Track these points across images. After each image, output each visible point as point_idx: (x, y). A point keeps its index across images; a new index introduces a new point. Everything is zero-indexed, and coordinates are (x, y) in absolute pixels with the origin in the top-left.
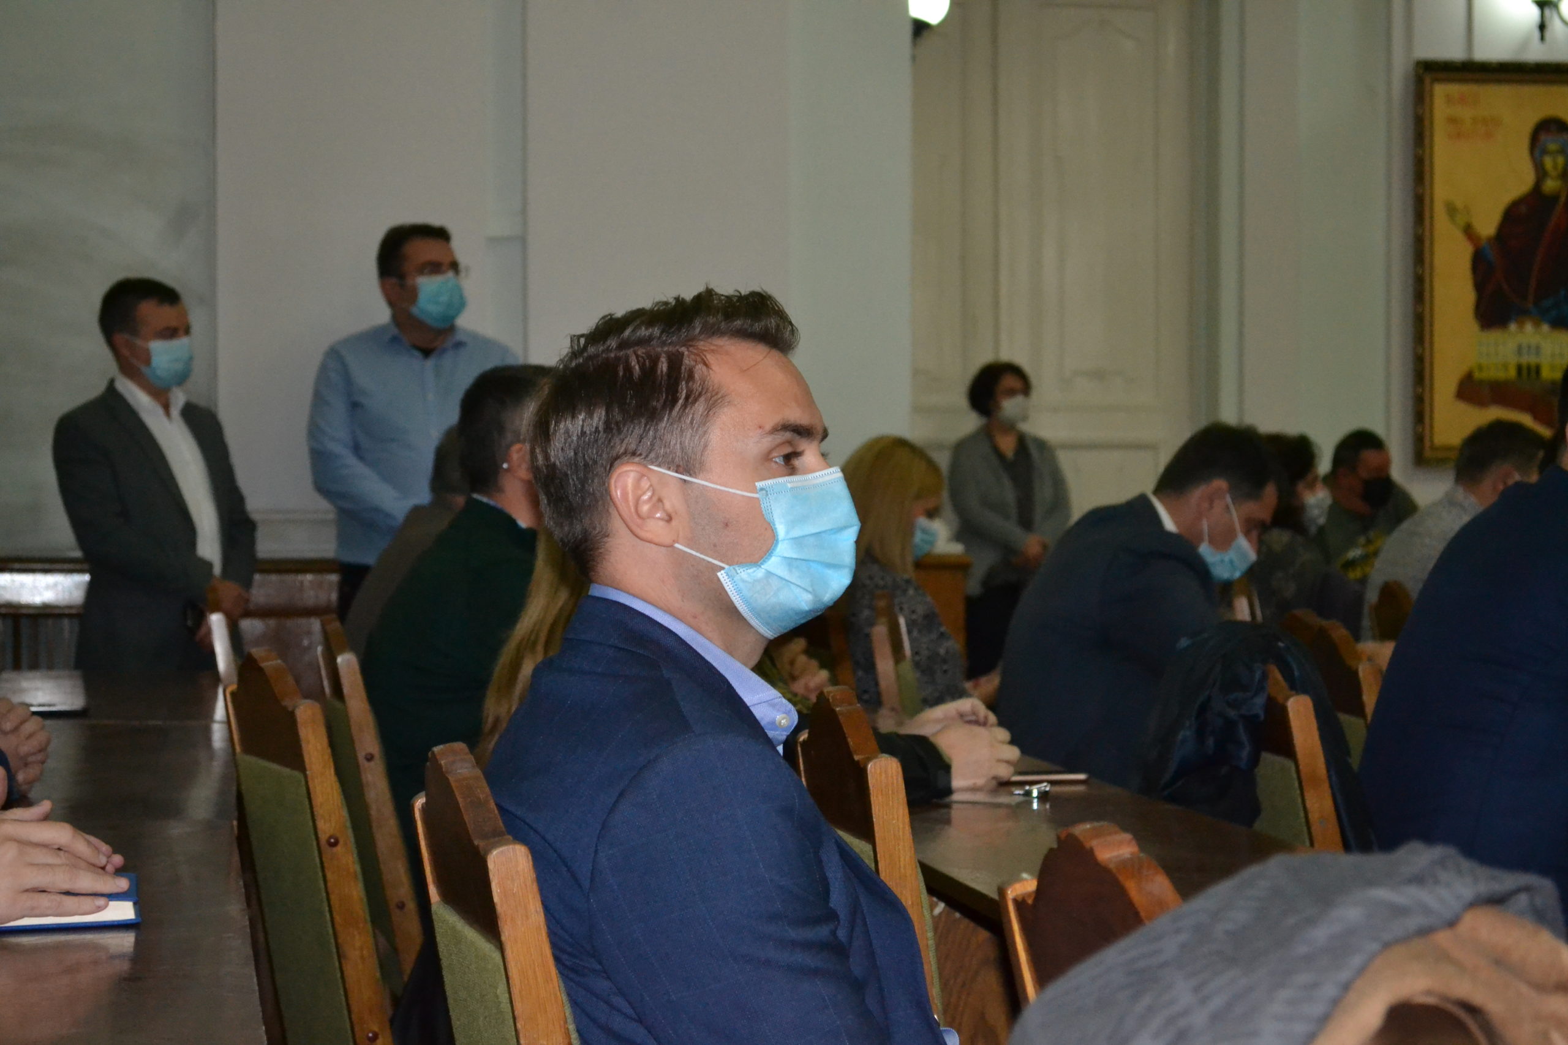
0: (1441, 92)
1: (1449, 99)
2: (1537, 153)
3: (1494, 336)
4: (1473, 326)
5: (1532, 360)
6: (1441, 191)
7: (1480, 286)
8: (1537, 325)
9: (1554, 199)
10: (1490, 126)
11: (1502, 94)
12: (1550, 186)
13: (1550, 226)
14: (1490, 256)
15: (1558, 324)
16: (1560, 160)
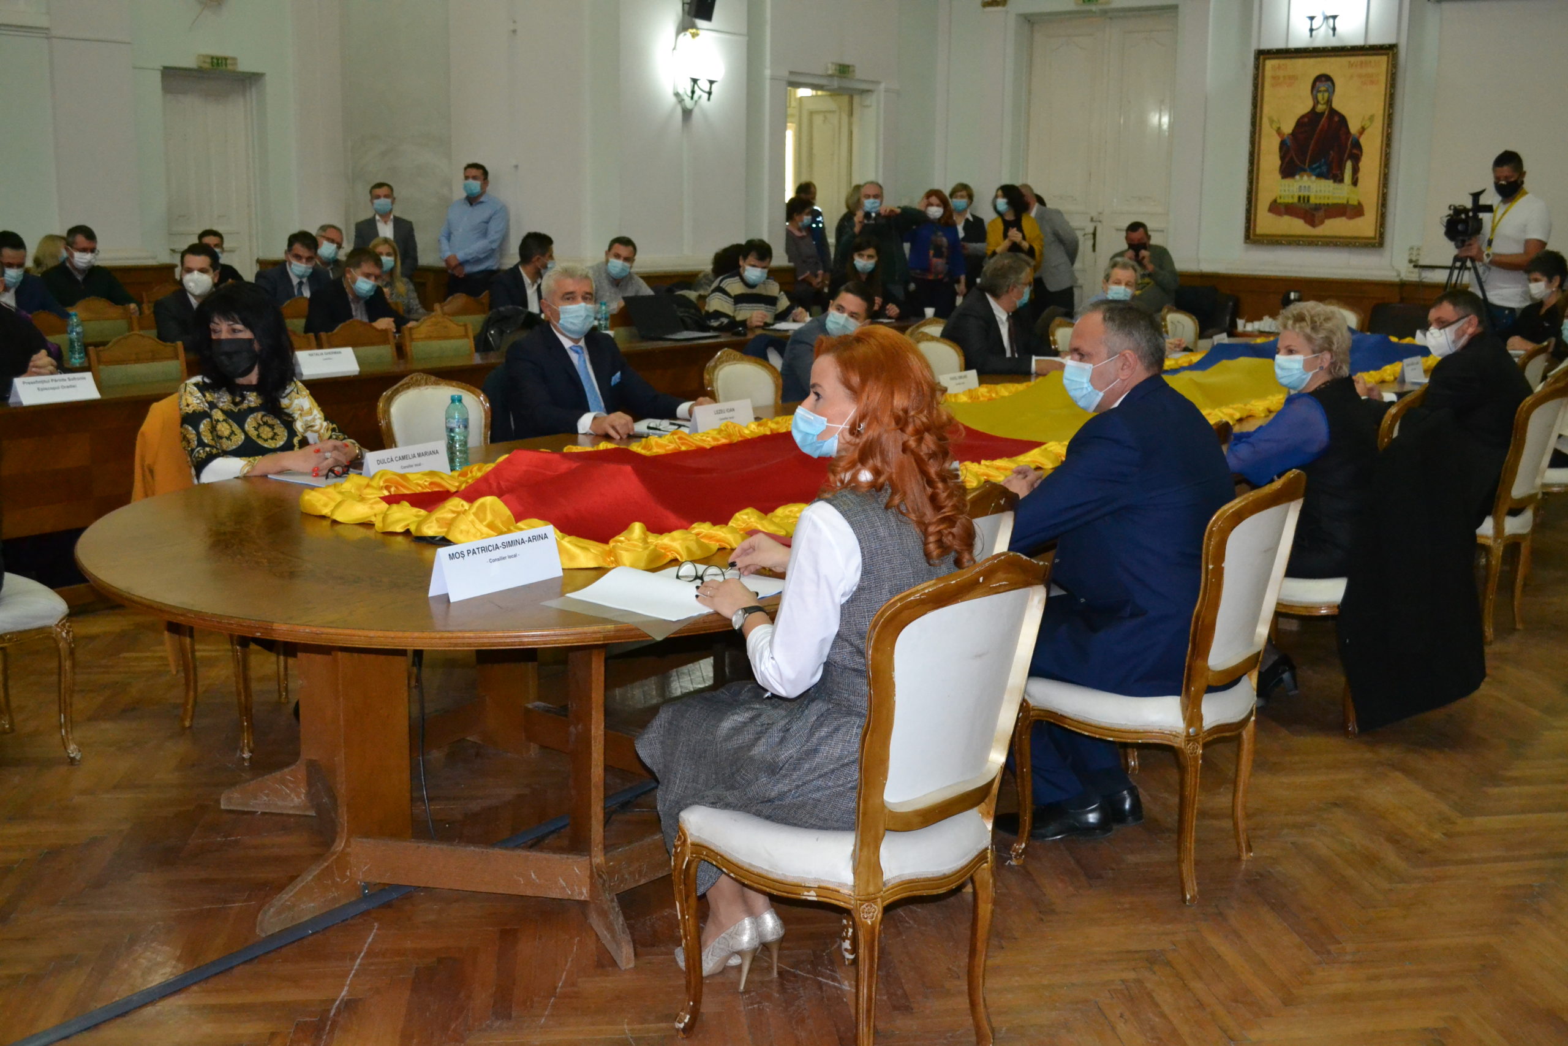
0: (1270, 64)
1: (1273, 68)
2: (1315, 92)
3: (1288, 182)
4: (1279, 177)
5: (1306, 194)
6: (1267, 110)
7: (1282, 158)
8: (1309, 176)
9: (1323, 114)
10: (1292, 79)
11: (1300, 63)
12: (1320, 108)
13: (1320, 127)
14: (1289, 143)
15: (1320, 176)
16: (1326, 95)
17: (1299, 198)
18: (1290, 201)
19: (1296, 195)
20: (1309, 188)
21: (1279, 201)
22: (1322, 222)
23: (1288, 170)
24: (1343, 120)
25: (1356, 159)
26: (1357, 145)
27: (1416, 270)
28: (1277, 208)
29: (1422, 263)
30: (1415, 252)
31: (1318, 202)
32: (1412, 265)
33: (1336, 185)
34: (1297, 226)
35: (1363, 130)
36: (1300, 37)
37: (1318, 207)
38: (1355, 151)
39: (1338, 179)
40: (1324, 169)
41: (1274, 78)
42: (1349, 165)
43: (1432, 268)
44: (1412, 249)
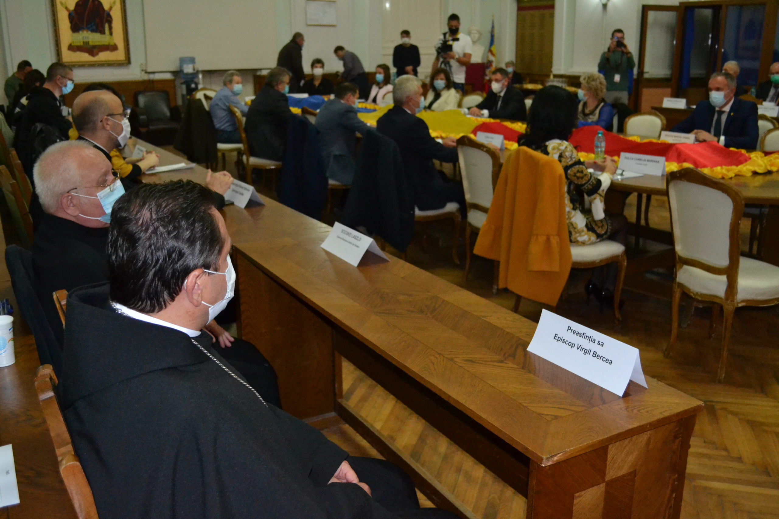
4: (70, 32)
7: (71, 22)
8: (87, 31)
9: (88, 1)
13: (89, 6)
14: (74, 14)
15: (93, 31)
17: (84, 42)
18: (79, 44)
19: (82, 41)
20: (88, 38)
21: (73, 44)
22: (97, 54)
23: (75, 28)
24: (100, 4)
25: (110, 22)
26: (109, 16)
27: (146, 75)
28: (71, 48)
29: (149, 70)
30: (144, 66)
31: (94, 44)
32: (143, 73)
33: (103, 36)
34: (85, 57)
37: (94, 47)
39: (102, 32)
40: (94, 27)
42: (107, 26)
43: (154, 73)
44: (142, 64)
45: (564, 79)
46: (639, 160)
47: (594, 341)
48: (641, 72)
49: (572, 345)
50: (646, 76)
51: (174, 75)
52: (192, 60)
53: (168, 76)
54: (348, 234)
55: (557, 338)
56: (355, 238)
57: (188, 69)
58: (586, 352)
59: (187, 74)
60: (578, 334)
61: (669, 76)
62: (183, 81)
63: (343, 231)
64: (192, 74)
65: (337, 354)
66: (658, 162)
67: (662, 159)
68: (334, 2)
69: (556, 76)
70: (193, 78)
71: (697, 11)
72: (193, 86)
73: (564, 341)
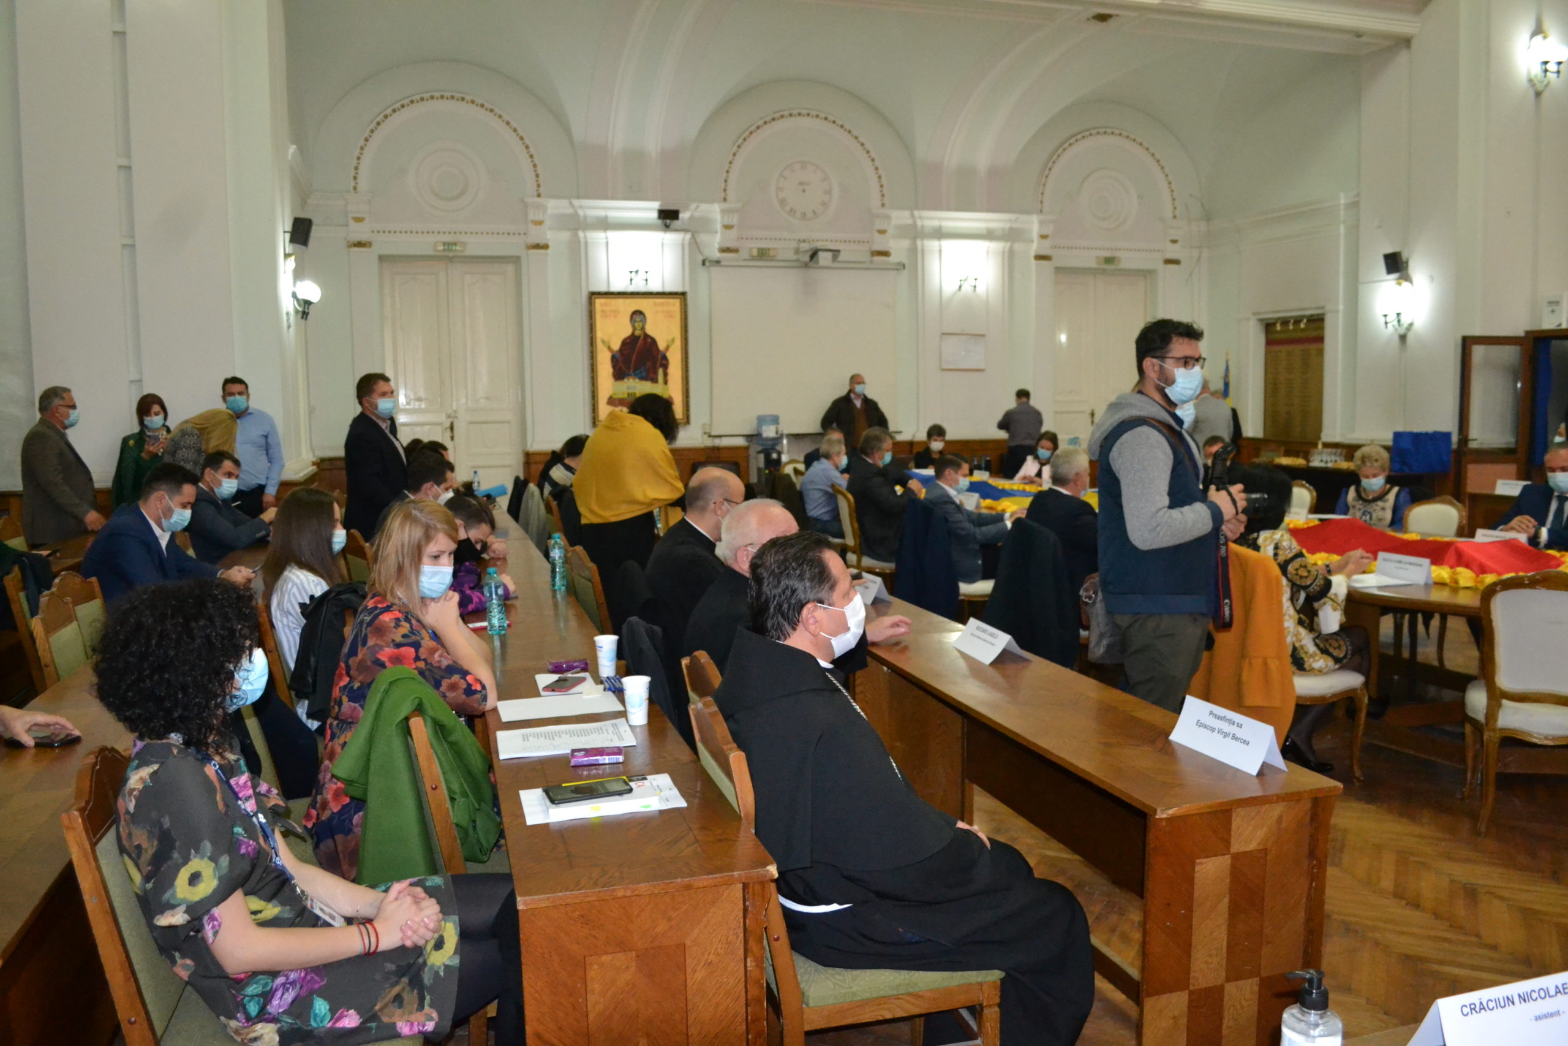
0: (599, 302)
1: (601, 305)
2: (633, 322)
3: (619, 383)
4: (612, 380)
5: (633, 391)
6: (599, 334)
7: (614, 367)
8: (634, 379)
9: (638, 337)
10: (616, 313)
11: (620, 302)
12: (638, 333)
13: (638, 346)
14: (618, 356)
15: (642, 378)
16: (641, 324)
17: (628, 394)
18: (622, 396)
19: (626, 392)
20: (635, 387)
21: (614, 397)
23: (619, 375)
24: (654, 341)
25: (665, 366)
26: (665, 358)
27: (710, 439)
29: (713, 433)
30: (707, 427)
32: (706, 436)
33: (655, 385)
35: (667, 348)
36: (619, 284)
38: (664, 362)
39: (654, 380)
40: (644, 374)
41: (603, 311)
42: (661, 371)
43: (720, 436)
44: (704, 425)
45: (1339, 451)
46: (1400, 562)
47: (1233, 724)
48: (1464, 439)
49: (1213, 730)
50: (1473, 445)
51: (748, 441)
52: (775, 420)
53: (740, 442)
54: (984, 631)
55: (1200, 724)
56: (992, 635)
57: (769, 432)
58: (1226, 735)
59: (767, 439)
60: (1219, 718)
61: (1512, 446)
62: (760, 448)
63: (978, 628)
64: (773, 439)
65: (967, 781)
66: (1420, 565)
67: (1426, 562)
68: (983, 336)
69: (1326, 445)
70: (776, 445)
71: (1554, 343)
72: (775, 456)
73: (1205, 726)
